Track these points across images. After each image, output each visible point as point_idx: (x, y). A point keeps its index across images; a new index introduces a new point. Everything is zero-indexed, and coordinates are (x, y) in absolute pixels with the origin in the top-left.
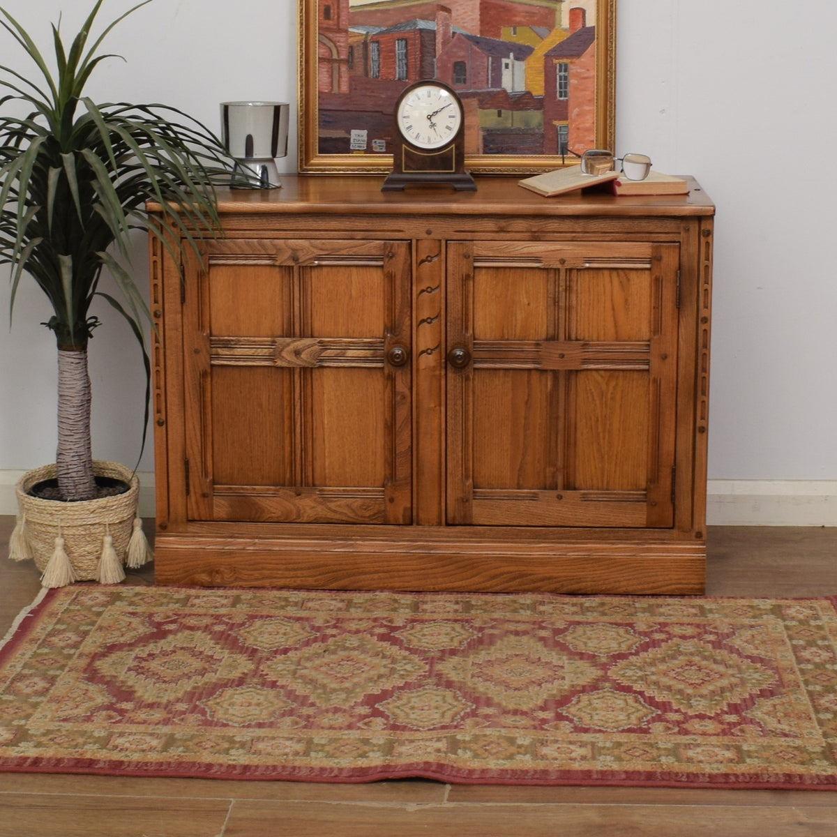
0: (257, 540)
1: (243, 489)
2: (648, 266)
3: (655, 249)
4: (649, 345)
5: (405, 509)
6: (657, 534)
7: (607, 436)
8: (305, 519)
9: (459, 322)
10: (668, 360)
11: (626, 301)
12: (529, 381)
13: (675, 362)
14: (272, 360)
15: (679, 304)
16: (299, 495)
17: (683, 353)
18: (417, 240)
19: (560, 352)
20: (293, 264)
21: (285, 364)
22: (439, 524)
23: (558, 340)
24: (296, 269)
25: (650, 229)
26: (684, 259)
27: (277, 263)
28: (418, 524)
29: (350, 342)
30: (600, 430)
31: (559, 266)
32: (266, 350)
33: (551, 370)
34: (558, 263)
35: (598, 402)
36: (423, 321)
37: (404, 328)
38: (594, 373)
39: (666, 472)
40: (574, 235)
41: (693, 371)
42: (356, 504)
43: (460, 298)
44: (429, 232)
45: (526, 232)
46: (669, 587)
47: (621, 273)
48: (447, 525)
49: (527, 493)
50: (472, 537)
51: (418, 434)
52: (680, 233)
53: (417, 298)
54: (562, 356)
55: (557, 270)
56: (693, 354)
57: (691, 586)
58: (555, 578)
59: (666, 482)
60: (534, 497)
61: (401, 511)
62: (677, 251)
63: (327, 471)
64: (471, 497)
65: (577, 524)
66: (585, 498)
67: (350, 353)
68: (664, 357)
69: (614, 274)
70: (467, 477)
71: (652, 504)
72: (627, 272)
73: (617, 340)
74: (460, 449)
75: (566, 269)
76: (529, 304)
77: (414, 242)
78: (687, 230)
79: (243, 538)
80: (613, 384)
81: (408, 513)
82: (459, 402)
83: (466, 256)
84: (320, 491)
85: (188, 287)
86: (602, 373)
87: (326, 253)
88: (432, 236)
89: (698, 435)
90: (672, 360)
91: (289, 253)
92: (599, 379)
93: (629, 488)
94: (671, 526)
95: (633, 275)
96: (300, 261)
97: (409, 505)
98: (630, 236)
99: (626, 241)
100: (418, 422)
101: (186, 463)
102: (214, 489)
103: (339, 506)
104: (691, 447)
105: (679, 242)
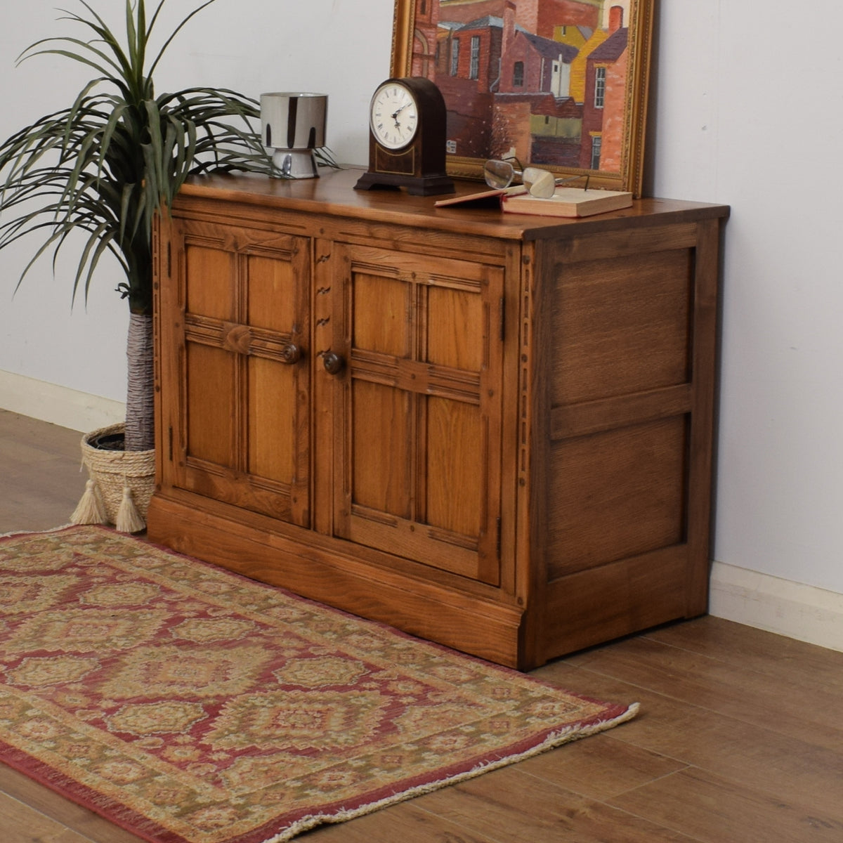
0: (209, 516)
1: (205, 465)
2: (478, 290)
3: (484, 272)
4: (479, 378)
5: (304, 511)
6: (486, 590)
7: (451, 473)
8: (240, 504)
9: (342, 327)
10: (494, 398)
11: (466, 326)
12: (394, 399)
13: (499, 400)
14: (220, 342)
15: (503, 336)
16: (237, 479)
17: (507, 393)
18: (315, 239)
19: (412, 372)
20: (234, 251)
21: (228, 348)
22: (328, 535)
23: (411, 358)
24: (236, 255)
25: (482, 250)
26: (508, 286)
27: (225, 249)
28: (315, 530)
29: (270, 334)
30: (446, 464)
31: (411, 280)
32: (218, 332)
33: (408, 391)
34: (410, 276)
35: (444, 433)
36: (319, 322)
37: (304, 326)
38: (441, 401)
39: (493, 523)
40: (424, 248)
41: (515, 414)
42: (272, 497)
43: (342, 301)
44: (322, 231)
45: (387, 240)
46: (487, 651)
47: (462, 294)
48: (334, 536)
49: (390, 518)
50: (351, 554)
51: (315, 437)
52: (504, 257)
53: (315, 298)
54: (414, 377)
55: (410, 283)
56: (516, 395)
57: (505, 656)
58: (402, 614)
59: (493, 534)
60: (393, 524)
61: (301, 513)
62: (501, 276)
63: (258, 460)
64: (350, 512)
65: (428, 562)
66: (432, 536)
67: (270, 345)
68: (491, 394)
69: (456, 295)
70: (347, 491)
71: (483, 556)
72: (466, 294)
73: (458, 369)
74: (342, 458)
75: (417, 284)
76: (393, 317)
77: (312, 240)
78: (511, 255)
79: (202, 511)
80: (455, 415)
81: (307, 516)
82: (342, 410)
83: (346, 259)
84: (251, 478)
85: (172, 264)
86: (447, 401)
87: (255, 243)
88: (324, 235)
89: (519, 487)
90: (497, 397)
91: (231, 241)
92: (445, 408)
93: (468, 533)
94: (497, 584)
95: (470, 298)
96: (239, 248)
97: (307, 508)
98: (466, 256)
99: (463, 260)
100: (315, 425)
101: (171, 430)
102: (187, 459)
103: (261, 497)
104: (514, 499)
105: (504, 267)
